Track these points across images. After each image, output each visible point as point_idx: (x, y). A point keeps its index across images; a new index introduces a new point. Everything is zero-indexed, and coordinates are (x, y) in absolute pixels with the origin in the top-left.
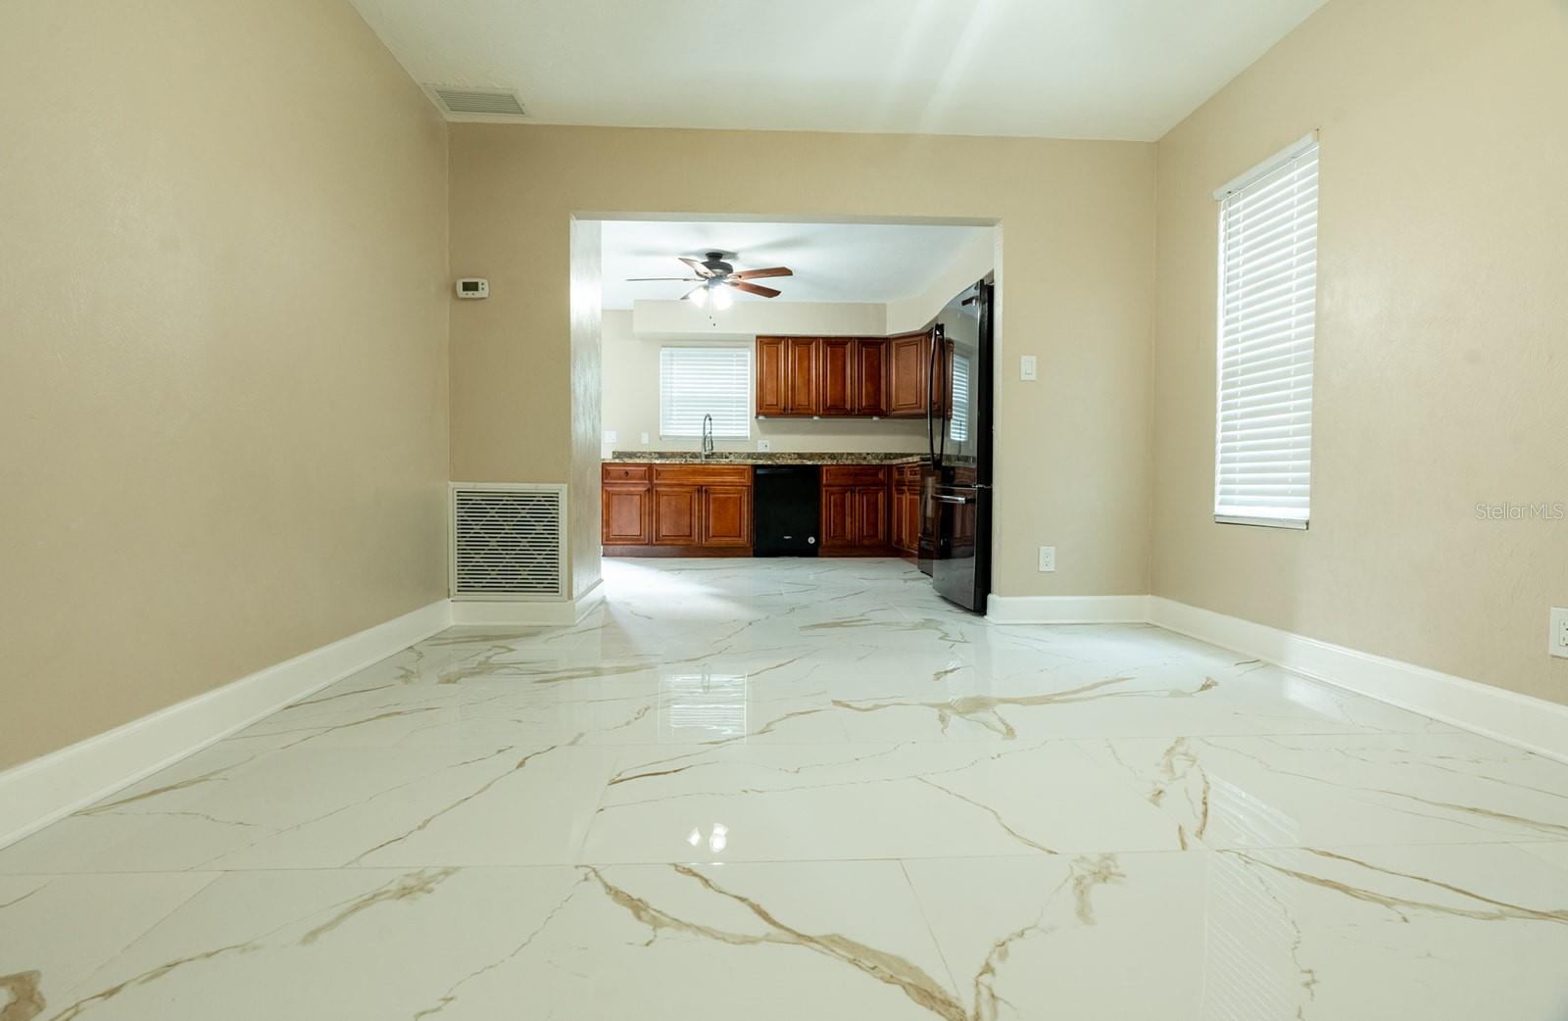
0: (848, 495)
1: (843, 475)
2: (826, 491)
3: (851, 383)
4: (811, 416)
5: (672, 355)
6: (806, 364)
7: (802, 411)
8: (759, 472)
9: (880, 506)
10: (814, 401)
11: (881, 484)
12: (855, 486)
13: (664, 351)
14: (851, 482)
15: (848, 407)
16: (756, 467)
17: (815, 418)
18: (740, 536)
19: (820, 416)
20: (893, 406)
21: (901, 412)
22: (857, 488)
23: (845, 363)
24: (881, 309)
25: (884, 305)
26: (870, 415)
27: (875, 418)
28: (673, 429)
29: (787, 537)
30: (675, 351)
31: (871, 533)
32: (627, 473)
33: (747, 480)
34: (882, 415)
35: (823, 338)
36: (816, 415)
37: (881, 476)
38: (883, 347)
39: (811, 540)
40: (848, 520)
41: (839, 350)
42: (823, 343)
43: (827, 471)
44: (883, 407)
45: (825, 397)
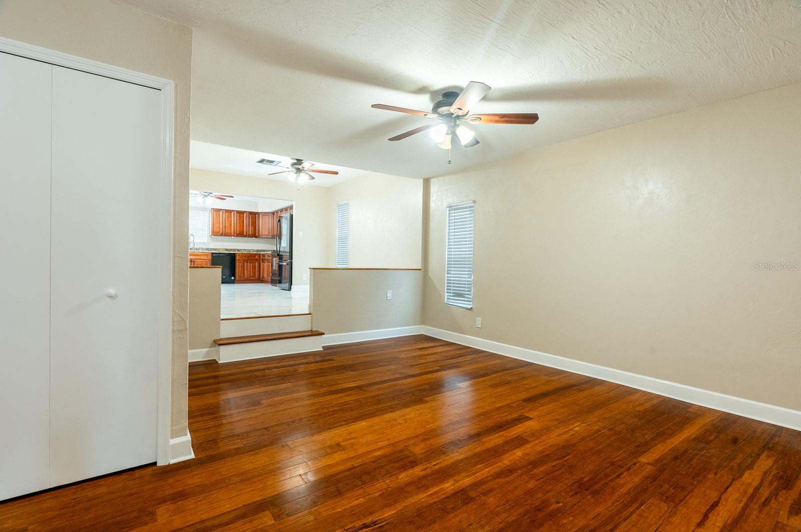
0: (246, 263)
1: (244, 257)
2: (238, 262)
3: (246, 226)
4: (231, 236)
6: (230, 219)
7: (228, 235)
8: (214, 255)
9: (257, 267)
10: (233, 232)
11: (257, 259)
12: (248, 260)
14: (246, 259)
15: (245, 234)
16: (212, 254)
19: (234, 237)
20: (260, 234)
21: (264, 236)
23: (244, 220)
26: (252, 237)
27: (254, 238)
29: (224, 277)
31: (254, 276)
33: (209, 258)
34: (256, 237)
37: (257, 257)
38: (257, 215)
39: (233, 278)
40: (246, 271)
41: (242, 215)
42: (236, 212)
43: (238, 255)
44: (257, 235)
45: (237, 230)
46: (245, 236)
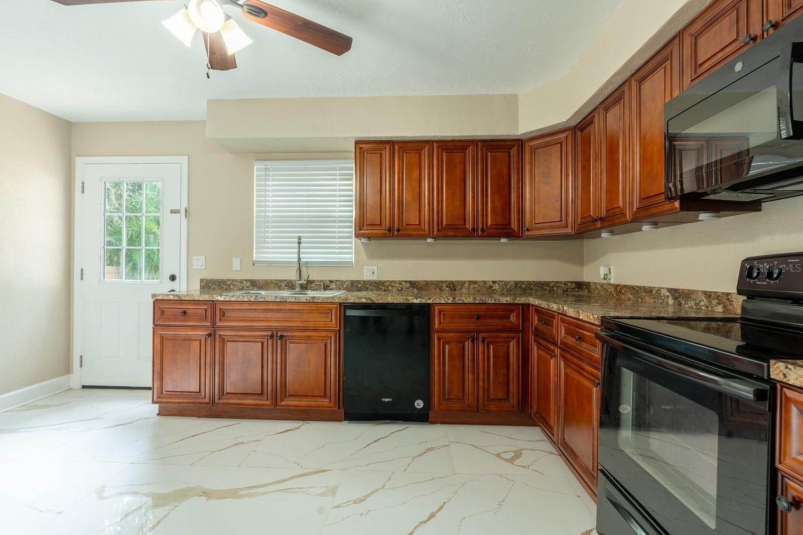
0: (468, 344)
1: (462, 317)
2: (439, 339)
3: (473, 197)
4: (424, 237)
5: (266, 170)
6: (416, 174)
7: (412, 232)
8: (350, 313)
9: (513, 359)
10: (426, 221)
11: (514, 330)
12: (478, 332)
13: (257, 166)
14: (473, 327)
15: (469, 226)
16: (344, 306)
17: (429, 240)
18: (325, 396)
19: (435, 238)
20: (527, 224)
21: (537, 233)
22: (481, 336)
23: (465, 172)
24: (511, 102)
25: (515, 97)
26: (498, 236)
27: (503, 240)
28: (268, 253)
29: (387, 400)
30: (270, 165)
31: (500, 396)
32: (185, 313)
33: (333, 323)
34: (511, 235)
35: (438, 142)
36: (430, 238)
37: (513, 318)
38: (514, 151)
39: (419, 404)
40: (469, 377)
41: (458, 156)
42: (438, 147)
43: (440, 312)
44: (514, 225)
45: (440, 212)
46: (471, 234)
